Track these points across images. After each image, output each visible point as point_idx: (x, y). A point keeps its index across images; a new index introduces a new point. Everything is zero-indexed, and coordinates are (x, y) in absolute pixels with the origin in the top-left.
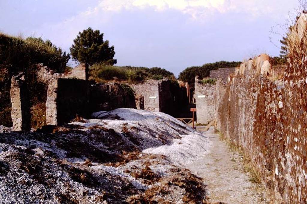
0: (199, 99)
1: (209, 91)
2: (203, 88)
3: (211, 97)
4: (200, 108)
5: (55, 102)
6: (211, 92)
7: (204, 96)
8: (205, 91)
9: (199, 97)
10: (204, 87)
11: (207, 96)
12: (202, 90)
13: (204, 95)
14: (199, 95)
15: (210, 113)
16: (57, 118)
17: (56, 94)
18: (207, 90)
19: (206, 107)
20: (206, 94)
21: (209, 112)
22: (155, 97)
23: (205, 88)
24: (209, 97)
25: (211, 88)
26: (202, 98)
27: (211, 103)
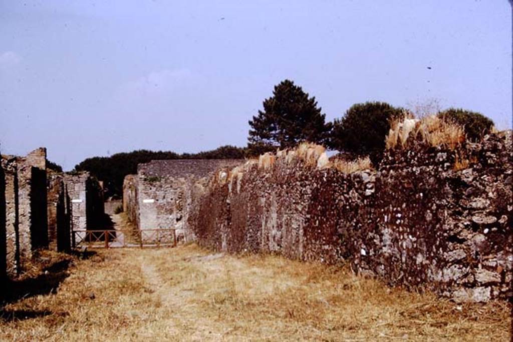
0: (145, 205)
1: (160, 193)
2: (151, 189)
3: (162, 202)
4: (146, 218)
5: (29, 197)
6: (163, 195)
7: (152, 201)
8: (155, 193)
9: (146, 201)
10: (152, 187)
11: (157, 200)
12: (150, 191)
13: (152, 198)
14: (146, 198)
15: (161, 225)
16: (30, 217)
17: (30, 186)
18: (157, 192)
19: (155, 217)
20: (154, 197)
21: (159, 225)
22: (80, 201)
23: (154, 189)
24: (159, 202)
25: (162, 189)
26: (150, 204)
27: (163, 211)
